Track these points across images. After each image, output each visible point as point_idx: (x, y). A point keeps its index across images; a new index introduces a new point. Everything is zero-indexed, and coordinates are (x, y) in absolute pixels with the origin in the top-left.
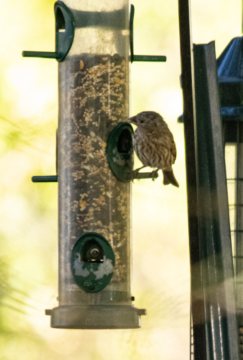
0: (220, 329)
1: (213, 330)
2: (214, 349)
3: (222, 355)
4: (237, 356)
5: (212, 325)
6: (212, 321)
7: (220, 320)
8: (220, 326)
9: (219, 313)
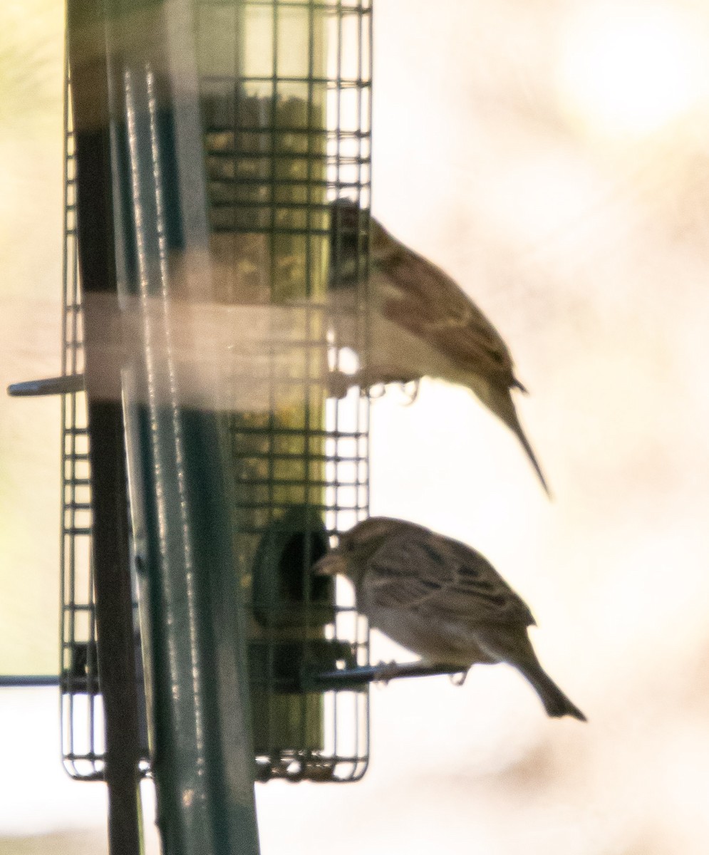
0: (153, 138)
1: (132, 140)
2: (136, 194)
3: (159, 213)
4: (203, 213)
5: (131, 125)
6: (130, 114)
7: (151, 111)
8: (152, 127)
9: (149, 91)
